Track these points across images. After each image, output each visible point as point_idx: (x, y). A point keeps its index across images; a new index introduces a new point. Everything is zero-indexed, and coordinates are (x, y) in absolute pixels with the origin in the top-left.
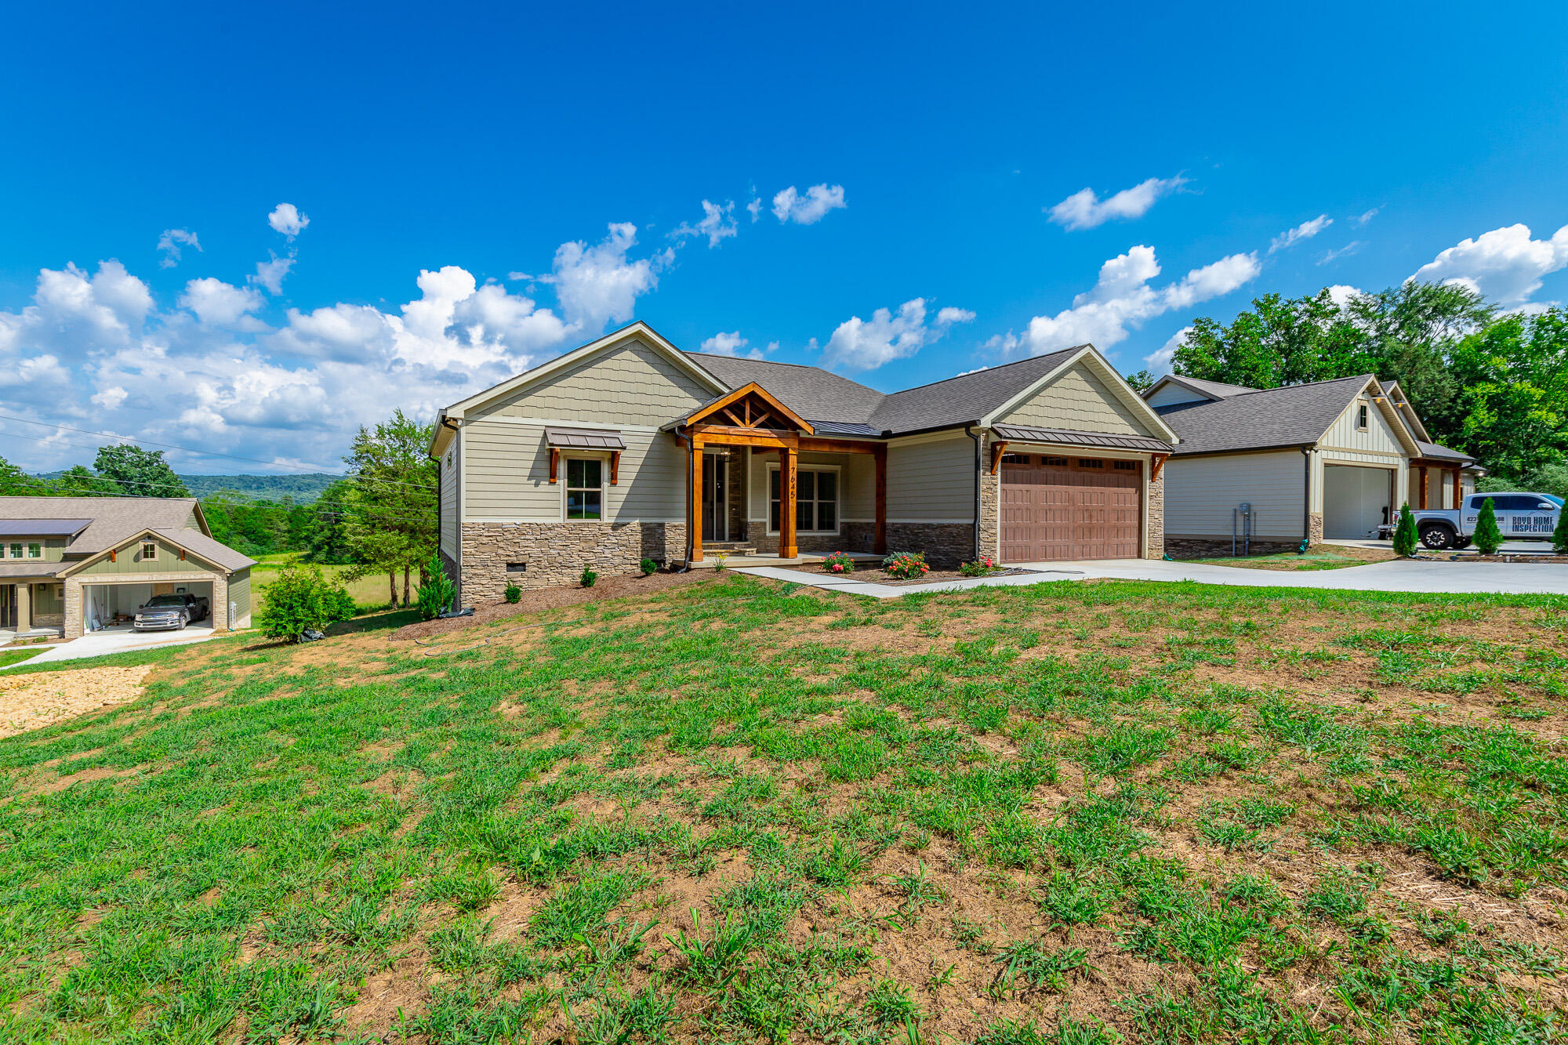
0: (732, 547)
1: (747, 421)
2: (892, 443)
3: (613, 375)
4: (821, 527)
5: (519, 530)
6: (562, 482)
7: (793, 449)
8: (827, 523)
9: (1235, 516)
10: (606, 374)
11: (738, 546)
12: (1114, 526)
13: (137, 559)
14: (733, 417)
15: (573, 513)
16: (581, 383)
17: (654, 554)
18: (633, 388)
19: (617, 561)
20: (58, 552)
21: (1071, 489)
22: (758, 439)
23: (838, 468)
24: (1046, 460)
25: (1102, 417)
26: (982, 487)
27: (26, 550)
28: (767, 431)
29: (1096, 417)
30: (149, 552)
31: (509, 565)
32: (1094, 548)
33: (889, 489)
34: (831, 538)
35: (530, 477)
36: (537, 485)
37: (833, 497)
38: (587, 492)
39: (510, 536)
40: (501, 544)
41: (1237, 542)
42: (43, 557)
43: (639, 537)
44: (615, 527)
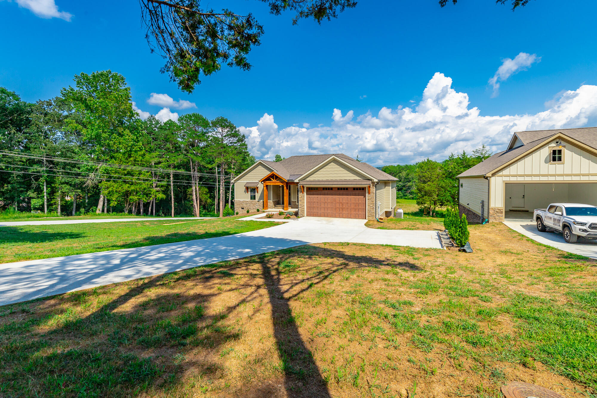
1: (275, 179)
3: (257, 171)
5: (243, 202)
6: (249, 193)
7: (285, 185)
9: (481, 205)
14: (272, 179)
15: (251, 199)
16: (252, 173)
18: (261, 173)
21: (334, 197)
24: (324, 189)
26: (299, 196)
28: (278, 182)
29: (342, 175)
31: (242, 208)
32: (344, 215)
35: (244, 192)
38: (253, 195)
40: (240, 204)
41: (481, 218)
44: (258, 201)
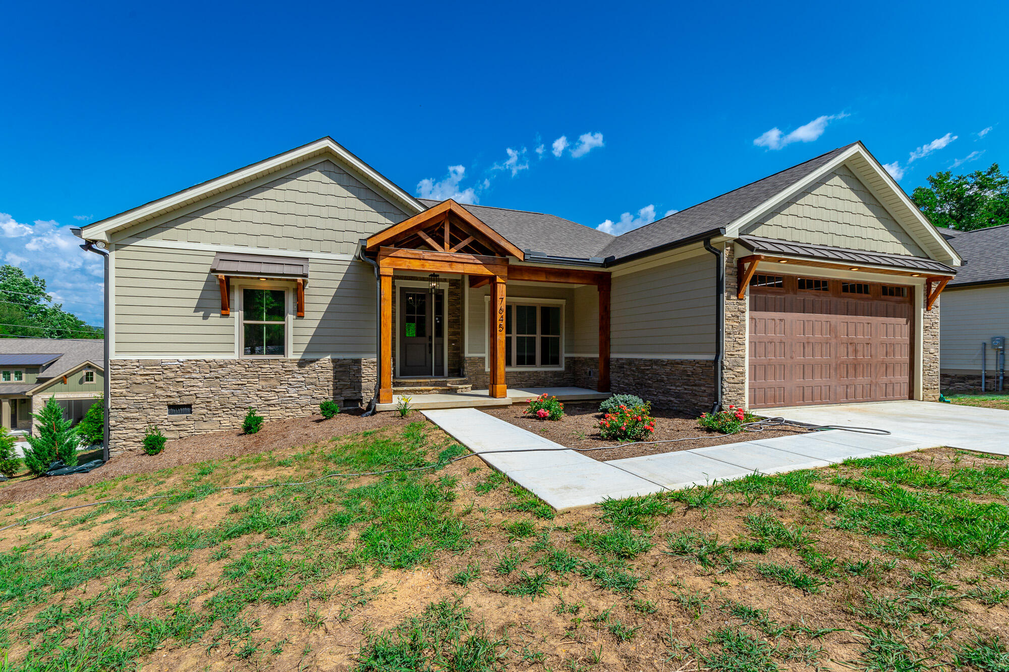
0: (443, 384)
1: (447, 245)
2: (616, 271)
3: (300, 198)
4: (544, 362)
5: (183, 368)
6: (237, 313)
7: (502, 277)
8: (549, 357)
9: (985, 350)
10: (290, 196)
11: (451, 382)
12: (883, 363)
13: (81, 382)
14: (429, 240)
15: (252, 348)
16: (265, 207)
17: (348, 393)
18: (324, 212)
19: (304, 400)
20: (33, 377)
21: (835, 319)
22: (460, 265)
23: (562, 302)
24: (802, 284)
25: (870, 233)
26: (727, 314)
27: (13, 375)
28: (471, 256)
29: (864, 233)
30: (89, 377)
31: (170, 407)
32: (859, 390)
33: (613, 321)
34: (555, 374)
35: (197, 309)
36: (205, 317)
37: (557, 332)
38: (267, 325)
39: (172, 375)
40: (161, 384)
41: (986, 377)
42: (23, 381)
43: (330, 374)
44: (302, 363)
